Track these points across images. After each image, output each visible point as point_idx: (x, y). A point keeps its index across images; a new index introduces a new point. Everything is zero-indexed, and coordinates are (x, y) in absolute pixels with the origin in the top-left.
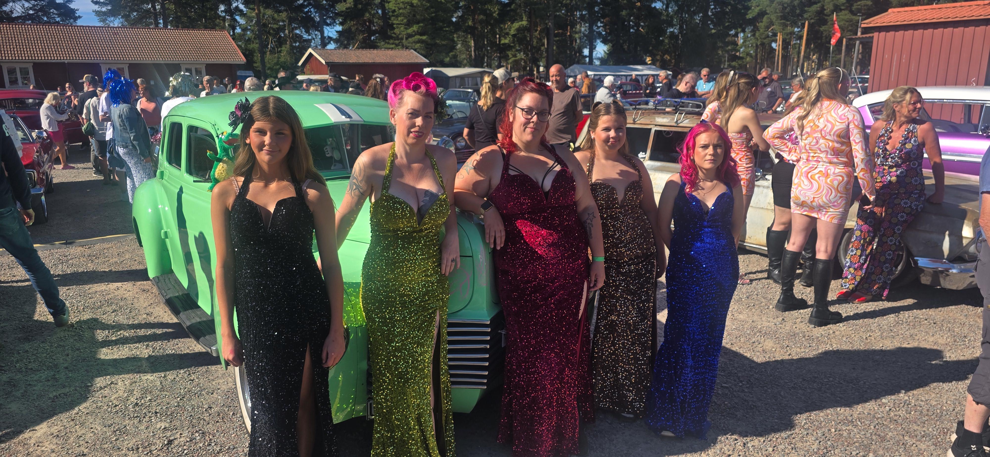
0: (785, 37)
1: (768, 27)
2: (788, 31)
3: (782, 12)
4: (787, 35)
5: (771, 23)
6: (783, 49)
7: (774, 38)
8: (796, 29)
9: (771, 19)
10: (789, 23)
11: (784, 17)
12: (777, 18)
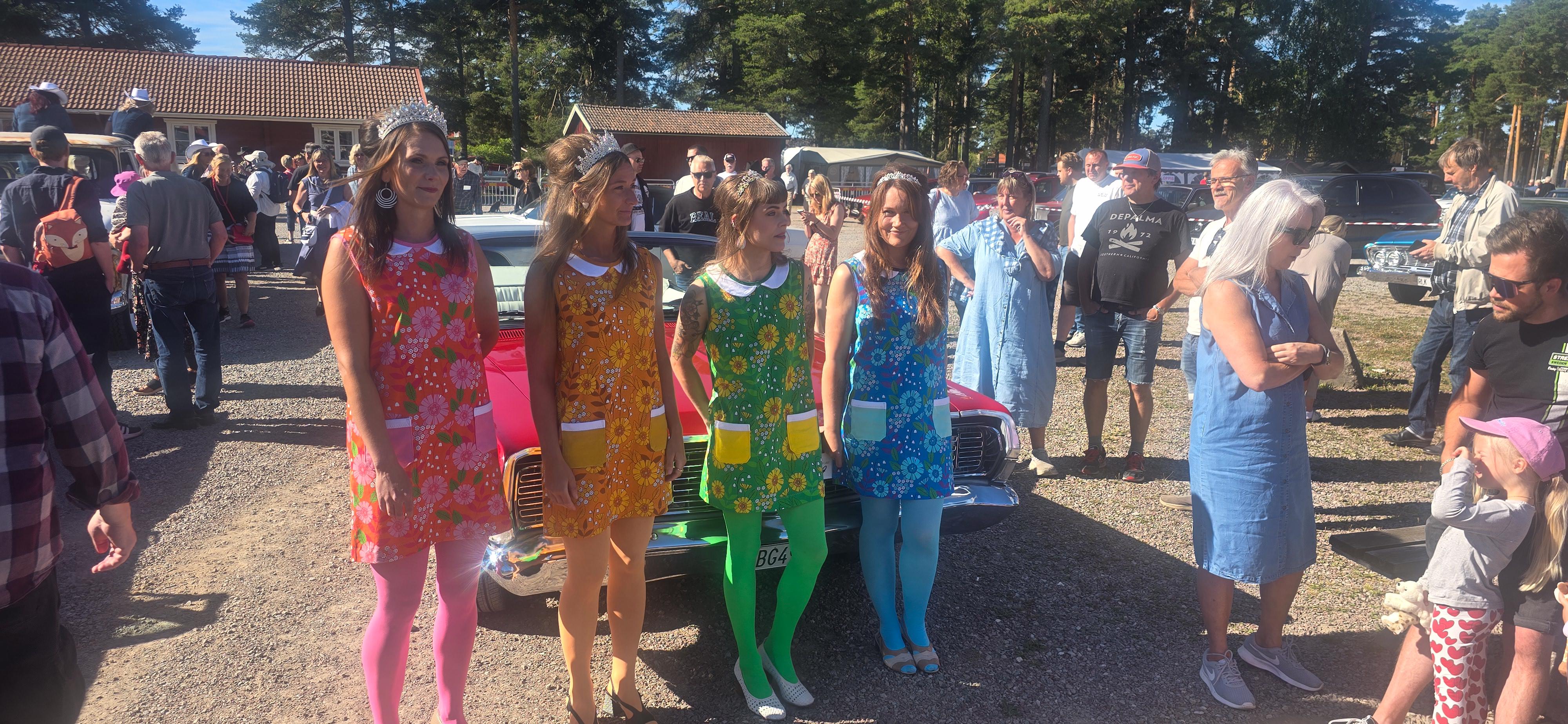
0: (1528, 112)
1: (1493, 95)
2: (1535, 103)
3: (1522, 69)
4: (1532, 110)
5: (1502, 88)
6: (1521, 135)
7: (1505, 115)
8: (1550, 101)
9: (1500, 81)
10: (1536, 88)
11: (1526, 78)
12: (1514, 78)
